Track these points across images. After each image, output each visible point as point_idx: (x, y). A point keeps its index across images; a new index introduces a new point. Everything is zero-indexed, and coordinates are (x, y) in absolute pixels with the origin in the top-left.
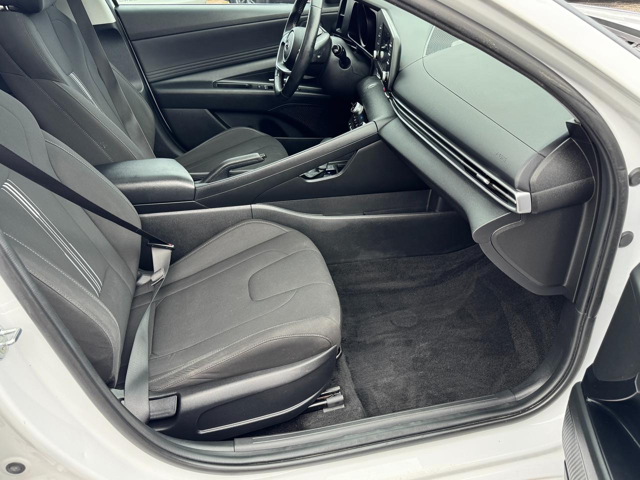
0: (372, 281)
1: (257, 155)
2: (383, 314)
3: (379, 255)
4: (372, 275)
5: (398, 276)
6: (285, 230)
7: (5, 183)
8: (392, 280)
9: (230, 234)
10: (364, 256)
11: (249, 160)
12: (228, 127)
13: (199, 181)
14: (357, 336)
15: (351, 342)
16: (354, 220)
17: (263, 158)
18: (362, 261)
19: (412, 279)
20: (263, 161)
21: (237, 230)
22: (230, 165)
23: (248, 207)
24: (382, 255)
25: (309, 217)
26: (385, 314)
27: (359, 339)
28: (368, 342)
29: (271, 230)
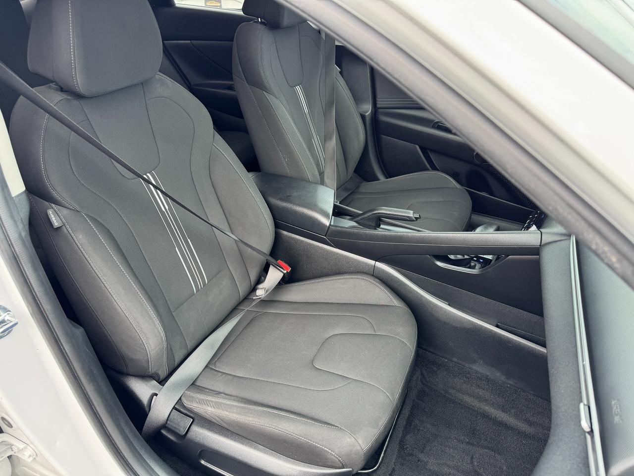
0: (479, 398)
1: (410, 214)
2: (468, 443)
3: (498, 376)
4: (481, 392)
5: (513, 411)
6: (396, 302)
7: (148, 174)
8: (503, 411)
9: (343, 280)
10: (481, 368)
11: (400, 216)
12: (434, 168)
13: (349, 217)
14: (422, 452)
15: (412, 455)
16: (482, 326)
17: (417, 219)
18: (477, 372)
19: (530, 423)
20: (414, 221)
21: (351, 280)
22: (380, 213)
23: (372, 262)
24: (503, 378)
25: (431, 300)
26: (472, 444)
27: (421, 456)
28: (428, 467)
29: (381, 295)
